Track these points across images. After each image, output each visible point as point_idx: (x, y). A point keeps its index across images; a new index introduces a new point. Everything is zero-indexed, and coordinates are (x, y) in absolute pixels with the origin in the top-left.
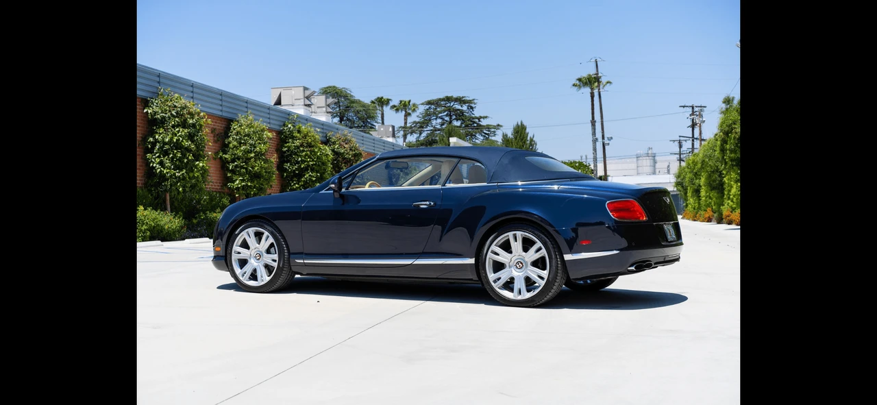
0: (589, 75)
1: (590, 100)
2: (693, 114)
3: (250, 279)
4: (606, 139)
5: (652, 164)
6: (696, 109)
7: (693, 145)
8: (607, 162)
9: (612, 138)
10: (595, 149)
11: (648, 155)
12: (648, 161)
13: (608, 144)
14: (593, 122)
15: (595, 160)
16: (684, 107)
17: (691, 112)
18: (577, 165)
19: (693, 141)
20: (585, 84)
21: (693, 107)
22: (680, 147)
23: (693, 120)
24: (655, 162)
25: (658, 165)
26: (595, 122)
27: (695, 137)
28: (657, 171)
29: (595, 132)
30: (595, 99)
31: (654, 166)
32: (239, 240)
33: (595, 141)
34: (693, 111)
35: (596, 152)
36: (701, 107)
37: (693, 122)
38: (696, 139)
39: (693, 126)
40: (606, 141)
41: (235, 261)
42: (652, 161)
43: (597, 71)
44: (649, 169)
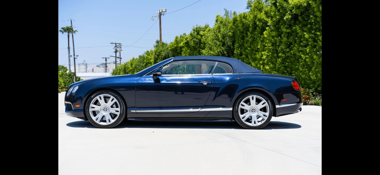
0: (67, 27)
1: (67, 38)
2: (116, 47)
3: (101, 121)
4: (75, 56)
5: (85, 68)
6: (117, 45)
7: (116, 60)
8: (76, 66)
9: (78, 56)
10: (69, 60)
11: (83, 64)
12: (84, 66)
13: (77, 58)
14: (69, 48)
15: (70, 65)
16: (112, 43)
17: (115, 46)
18: (61, 67)
19: (116, 58)
20: (65, 31)
21: (116, 44)
22: (106, 60)
23: (116, 49)
24: (87, 67)
25: (88, 69)
26: (70, 48)
27: (117, 57)
28: (88, 71)
29: (69, 52)
30: (70, 37)
31: (86, 69)
32: (94, 100)
33: (70, 56)
34: (116, 45)
35: (70, 61)
36: (119, 44)
37: (116, 50)
38: (119, 58)
39: (116, 52)
40: (76, 57)
41: (91, 112)
42: (85, 66)
43: (72, 25)
44: (84, 70)
